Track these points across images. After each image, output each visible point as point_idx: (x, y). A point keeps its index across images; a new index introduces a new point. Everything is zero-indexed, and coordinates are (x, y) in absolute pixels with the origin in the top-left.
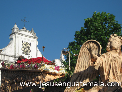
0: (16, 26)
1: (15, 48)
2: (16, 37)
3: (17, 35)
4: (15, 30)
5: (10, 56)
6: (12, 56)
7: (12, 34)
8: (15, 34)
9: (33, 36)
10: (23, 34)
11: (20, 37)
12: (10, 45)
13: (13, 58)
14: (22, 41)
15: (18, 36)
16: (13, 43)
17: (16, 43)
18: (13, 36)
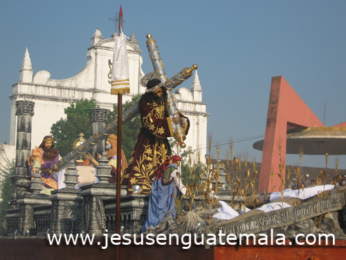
0: (98, 33)
1: (96, 75)
2: (96, 54)
3: (98, 50)
4: (96, 41)
5: (85, 91)
6: (89, 91)
7: (91, 48)
8: (96, 49)
9: (133, 49)
10: (110, 48)
11: (105, 53)
12: (86, 71)
13: (91, 94)
14: (109, 61)
15: (101, 52)
16: (92, 66)
17: (96, 65)
18: (92, 53)
